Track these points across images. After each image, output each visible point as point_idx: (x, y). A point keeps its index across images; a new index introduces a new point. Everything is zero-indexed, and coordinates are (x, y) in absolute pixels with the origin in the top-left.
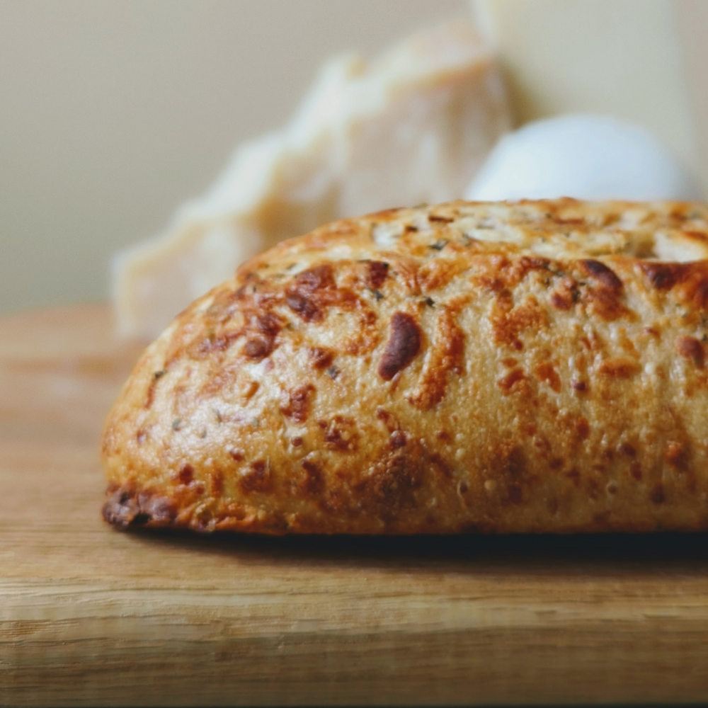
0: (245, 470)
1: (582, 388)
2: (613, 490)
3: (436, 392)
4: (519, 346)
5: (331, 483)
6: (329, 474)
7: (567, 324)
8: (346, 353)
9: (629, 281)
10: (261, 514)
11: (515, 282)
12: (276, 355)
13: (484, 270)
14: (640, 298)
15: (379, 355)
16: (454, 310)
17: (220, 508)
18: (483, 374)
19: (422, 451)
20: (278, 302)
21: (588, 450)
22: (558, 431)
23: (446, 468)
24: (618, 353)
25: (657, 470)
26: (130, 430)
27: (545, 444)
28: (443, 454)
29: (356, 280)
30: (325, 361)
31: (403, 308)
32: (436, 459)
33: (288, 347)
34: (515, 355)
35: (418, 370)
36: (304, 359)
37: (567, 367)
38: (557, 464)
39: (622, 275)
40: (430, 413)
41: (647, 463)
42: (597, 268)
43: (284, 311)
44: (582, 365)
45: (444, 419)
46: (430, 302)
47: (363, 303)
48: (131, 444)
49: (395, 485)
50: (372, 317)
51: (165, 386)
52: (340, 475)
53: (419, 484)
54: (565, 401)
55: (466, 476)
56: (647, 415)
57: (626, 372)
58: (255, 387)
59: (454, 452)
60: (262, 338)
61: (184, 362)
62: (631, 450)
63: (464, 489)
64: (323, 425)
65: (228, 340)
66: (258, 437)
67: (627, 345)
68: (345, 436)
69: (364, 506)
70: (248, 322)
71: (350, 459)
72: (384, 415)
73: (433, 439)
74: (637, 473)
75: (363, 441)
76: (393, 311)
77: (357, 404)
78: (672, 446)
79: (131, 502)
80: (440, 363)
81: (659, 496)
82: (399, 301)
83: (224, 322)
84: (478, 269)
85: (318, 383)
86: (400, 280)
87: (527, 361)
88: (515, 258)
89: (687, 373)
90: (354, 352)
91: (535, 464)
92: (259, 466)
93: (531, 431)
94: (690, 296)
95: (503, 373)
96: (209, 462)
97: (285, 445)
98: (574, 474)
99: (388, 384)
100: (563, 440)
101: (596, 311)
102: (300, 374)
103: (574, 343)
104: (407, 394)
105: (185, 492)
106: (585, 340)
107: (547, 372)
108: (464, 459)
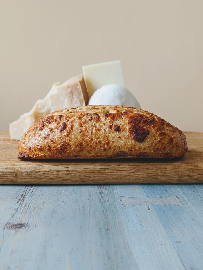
0: (39, 147)
1: (92, 133)
2: (97, 149)
3: (68, 134)
4: (82, 127)
5: (52, 149)
6: (52, 147)
7: (90, 123)
8: (55, 129)
9: (101, 116)
10: (42, 155)
11: (83, 117)
12: (44, 129)
13: (78, 115)
14: (102, 119)
15: (60, 129)
16: (72, 121)
17: (36, 154)
18: (76, 131)
19: (66, 143)
20: (45, 121)
21: (93, 142)
22: (88, 140)
23: (70, 146)
24: (98, 127)
25: (104, 145)
26: (22, 143)
27: (86, 142)
28: (70, 143)
29: (57, 117)
30: (51, 130)
31: (64, 122)
32: (68, 144)
33: (46, 128)
34: (82, 128)
35: (66, 131)
36: (48, 130)
37: (90, 130)
38: (88, 145)
39: (100, 115)
40: (67, 137)
41: (102, 145)
42: (96, 114)
43: (46, 123)
44: (92, 129)
45: (70, 138)
46: (69, 120)
47: (58, 121)
48: (22, 145)
49: (62, 149)
50: (59, 123)
51: (27, 136)
52: (54, 147)
53: (66, 148)
54: (89, 135)
55: (73, 147)
56: (102, 137)
57: (99, 130)
58: (41, 134)
59: (71, 143)
60: (42, 127)
61: (30, 132)
62: (100, 142)
63: (73, 149)
64: (51, 140)
65: (37, 128)
66: (41, 142)
67: (100, 126)
68: (54, 141)
69: (58, 153)
70: (40, 125)
71: (55, 145)
72: (60, 138)
73: (68, 141)
74: (101, 146)
75: (57, 142)
76: (62, 122)
77: (56, 136)
78: (106, 141)
79: (22, 155)
80: (69, 130)
81: (105, 150)
82: (64, 120)
83: (36, 125)
84: (77, 115)
85: (50, 133)
86: (64, 117)
87: (83, 129)
88: (83, 113)
89: (109, 130)
90: (56, 128)
91: (84, 145)
92: (41, 146)
93: (84, 140)
94: (111, 118)
95: (79, 131)
96: (33, 147)
97: (45, 143)
98: (91, 146)
99: (61, 133)
100: (89, 141)
101: (95, 121)
102: (47, 132)
103: (91, 126)
104: (64, 134)
105: (30, 152)
106: (93, 125)
107: (87, 131)
108: (73, 144)
